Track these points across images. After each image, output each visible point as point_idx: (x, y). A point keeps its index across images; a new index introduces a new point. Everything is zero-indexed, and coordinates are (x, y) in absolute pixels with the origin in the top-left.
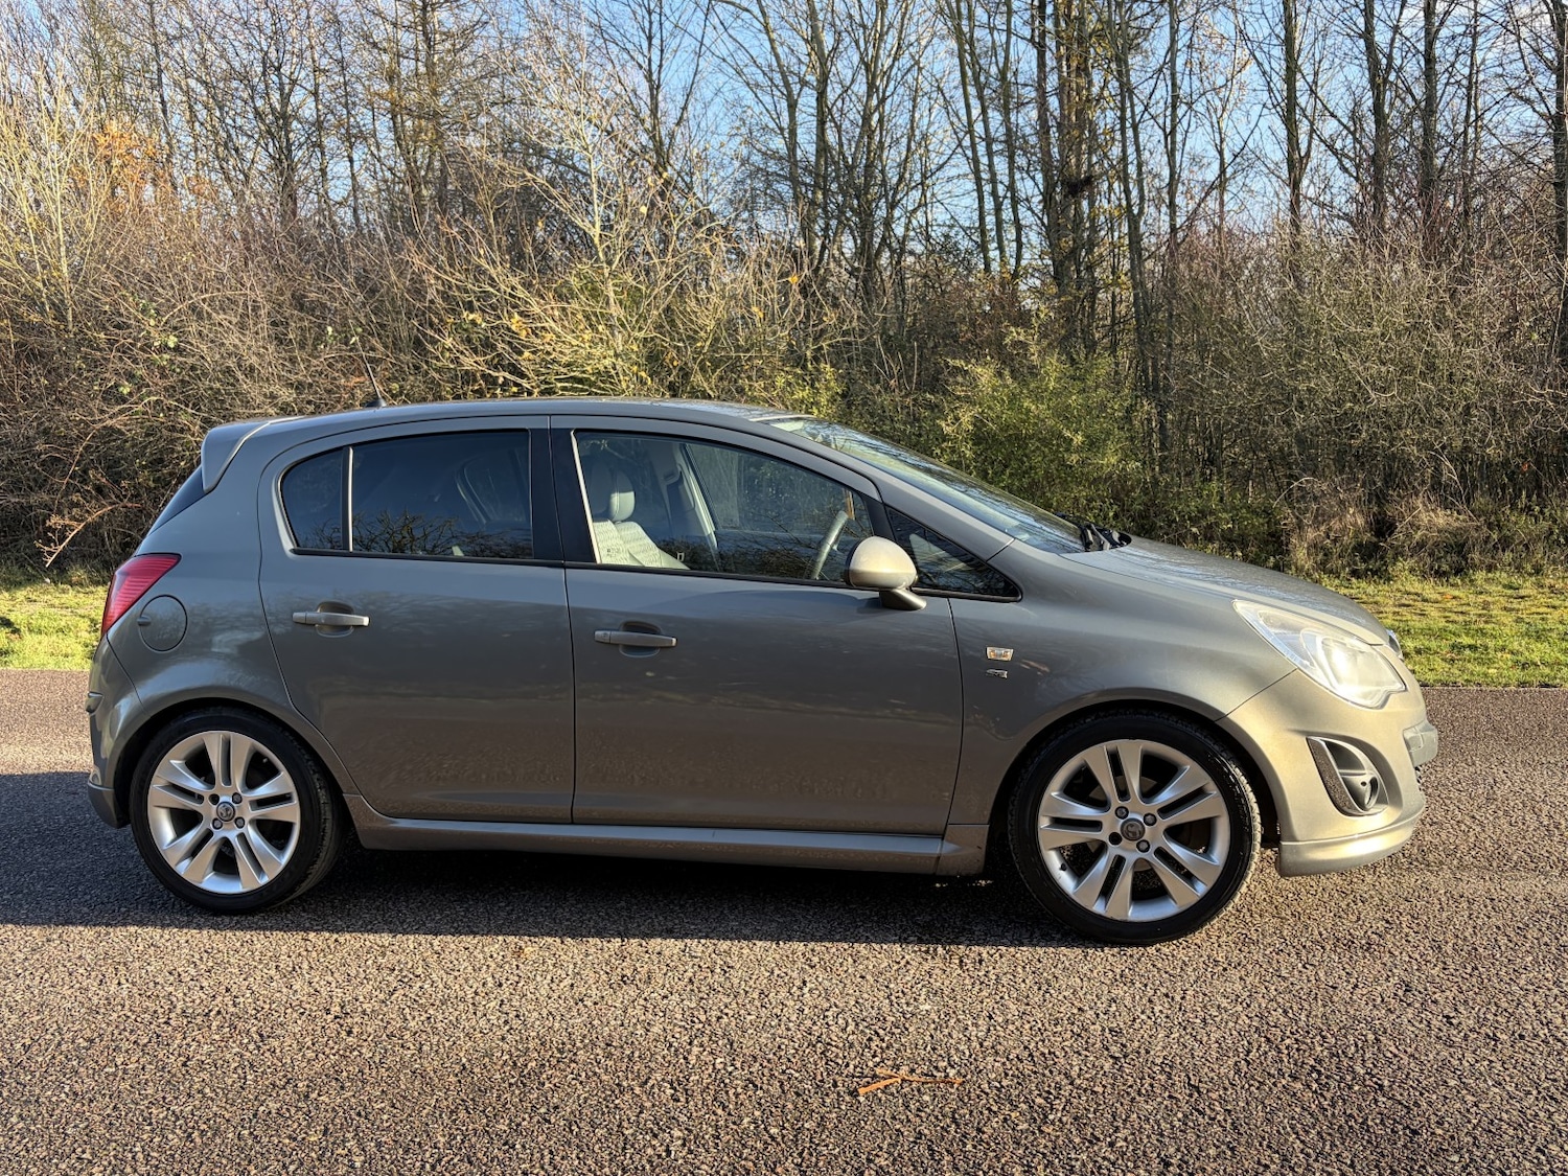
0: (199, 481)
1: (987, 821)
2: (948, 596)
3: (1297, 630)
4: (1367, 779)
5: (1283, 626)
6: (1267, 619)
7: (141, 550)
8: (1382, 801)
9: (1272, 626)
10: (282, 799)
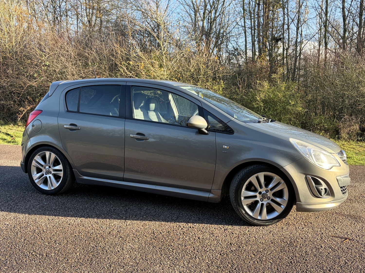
0: (49, 94)
1: (221, 189)
2: (215, 132)
3: (306, 147)
4: (323, 188)
5: (302, 145)
6: (298, 143)
7: (36, 109)
8: (328, 195)
9: (299, 145)
10: (60, 170)
